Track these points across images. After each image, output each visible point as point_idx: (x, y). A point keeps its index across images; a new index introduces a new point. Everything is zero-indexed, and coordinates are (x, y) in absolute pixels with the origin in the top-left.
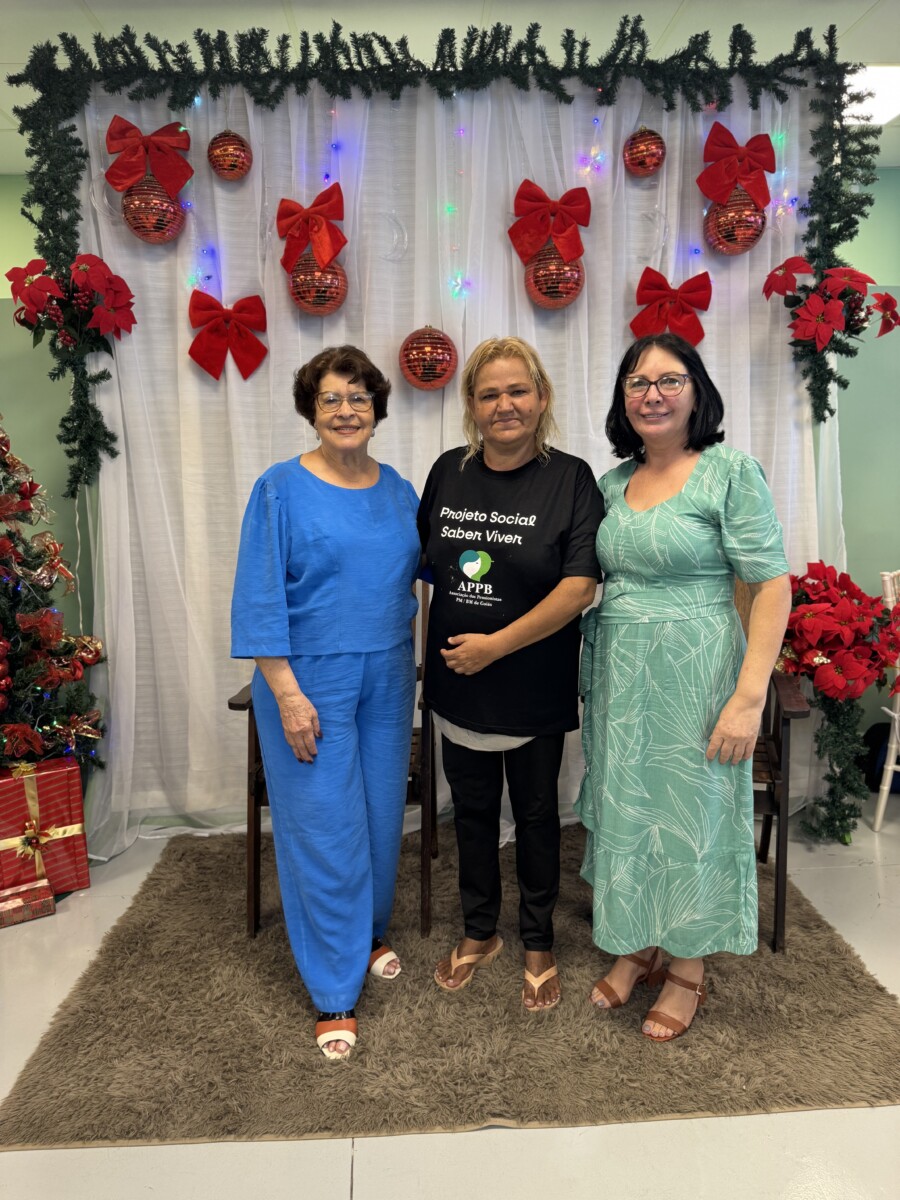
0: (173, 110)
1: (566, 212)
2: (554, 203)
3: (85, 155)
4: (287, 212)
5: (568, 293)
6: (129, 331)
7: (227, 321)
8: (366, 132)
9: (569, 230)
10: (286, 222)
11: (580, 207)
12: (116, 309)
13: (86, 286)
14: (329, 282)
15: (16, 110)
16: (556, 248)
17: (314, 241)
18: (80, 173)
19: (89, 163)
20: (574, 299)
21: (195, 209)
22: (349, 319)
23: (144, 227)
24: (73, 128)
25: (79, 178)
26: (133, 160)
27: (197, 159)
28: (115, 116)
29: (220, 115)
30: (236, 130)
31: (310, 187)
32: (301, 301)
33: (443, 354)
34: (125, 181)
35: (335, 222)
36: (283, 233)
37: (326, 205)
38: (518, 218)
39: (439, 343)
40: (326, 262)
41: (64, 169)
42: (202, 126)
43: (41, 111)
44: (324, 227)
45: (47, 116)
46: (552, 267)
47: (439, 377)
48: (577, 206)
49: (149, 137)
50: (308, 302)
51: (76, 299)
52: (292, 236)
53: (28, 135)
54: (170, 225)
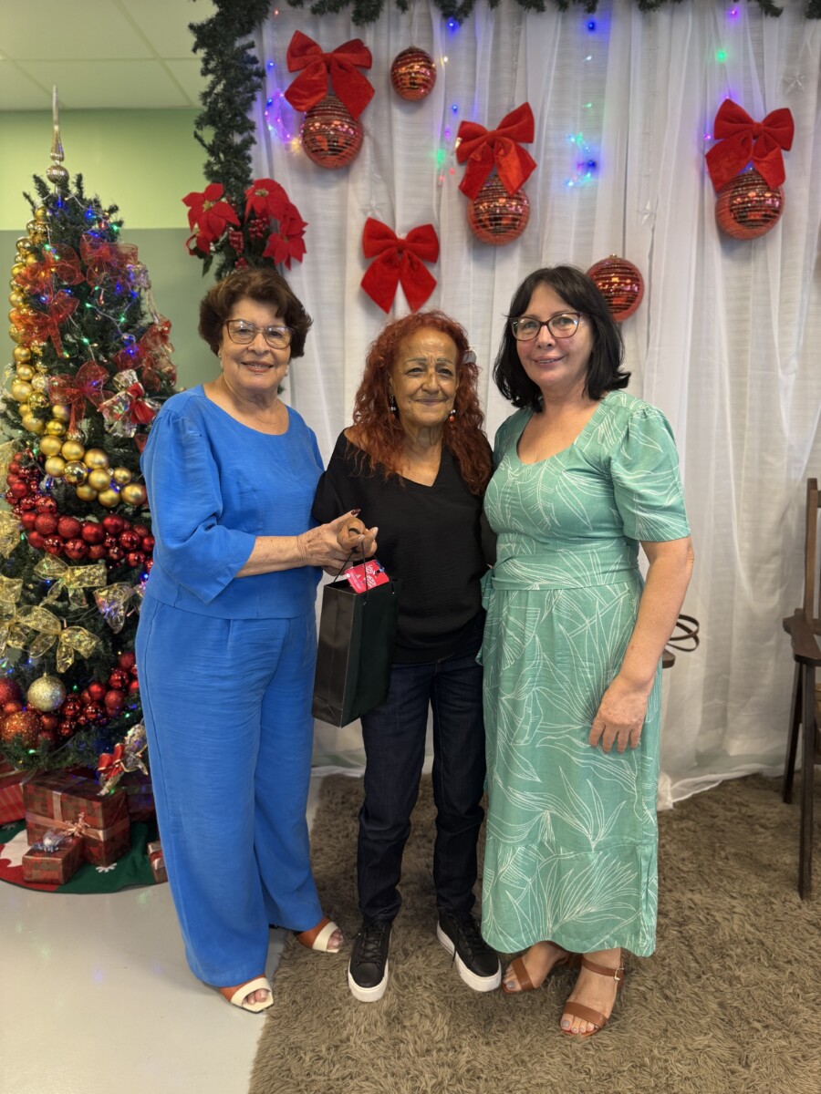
0: (357, 24)
1: (771, 135)
2: (758, 125)
3: (261, 75)
4: (469, 133)
5: (765, 221)
6: (300, 259)
7: (400, 252)
8: (556, 50)
9: (771, 155)
10: (467, 145)
11: (785, 129)
12: (289, 237)
13: (265, 213)
14: (513, 209)
15: (191, 27)
16: (758, 173)
17: (500, 166)
18: (256, 93)
19: (265, 83)
20: (769, 228)
21: (371, 132)
22: (526, 249)
23: (322, 150)
24: (252, 45)
25: (253, 98)
26: (316, 77)
27: (378, 77)
28: (297, 32)
29: (403, 31)
30: (422, 46)
31: (493, 109)
32: (483, 230)
33: (631, 284)
34: (307, 101)
35: (523, 145)
36: (462, 156)
37: (515, 126)
38: (717, 141)
39: (626, 273)
40: (515, 188)
41: (241, 89)
42: (383, 43)
43: (217, 28)
44: (513, 149)
45: (223, 32)
46: (752, 194)
47: (626, 309)
48: (780, 128)
49: (331, 55)
50: (489, 230)
51: (254, 226)
52: (474, 161)
53: (202, 53)
54: (348, 147)
